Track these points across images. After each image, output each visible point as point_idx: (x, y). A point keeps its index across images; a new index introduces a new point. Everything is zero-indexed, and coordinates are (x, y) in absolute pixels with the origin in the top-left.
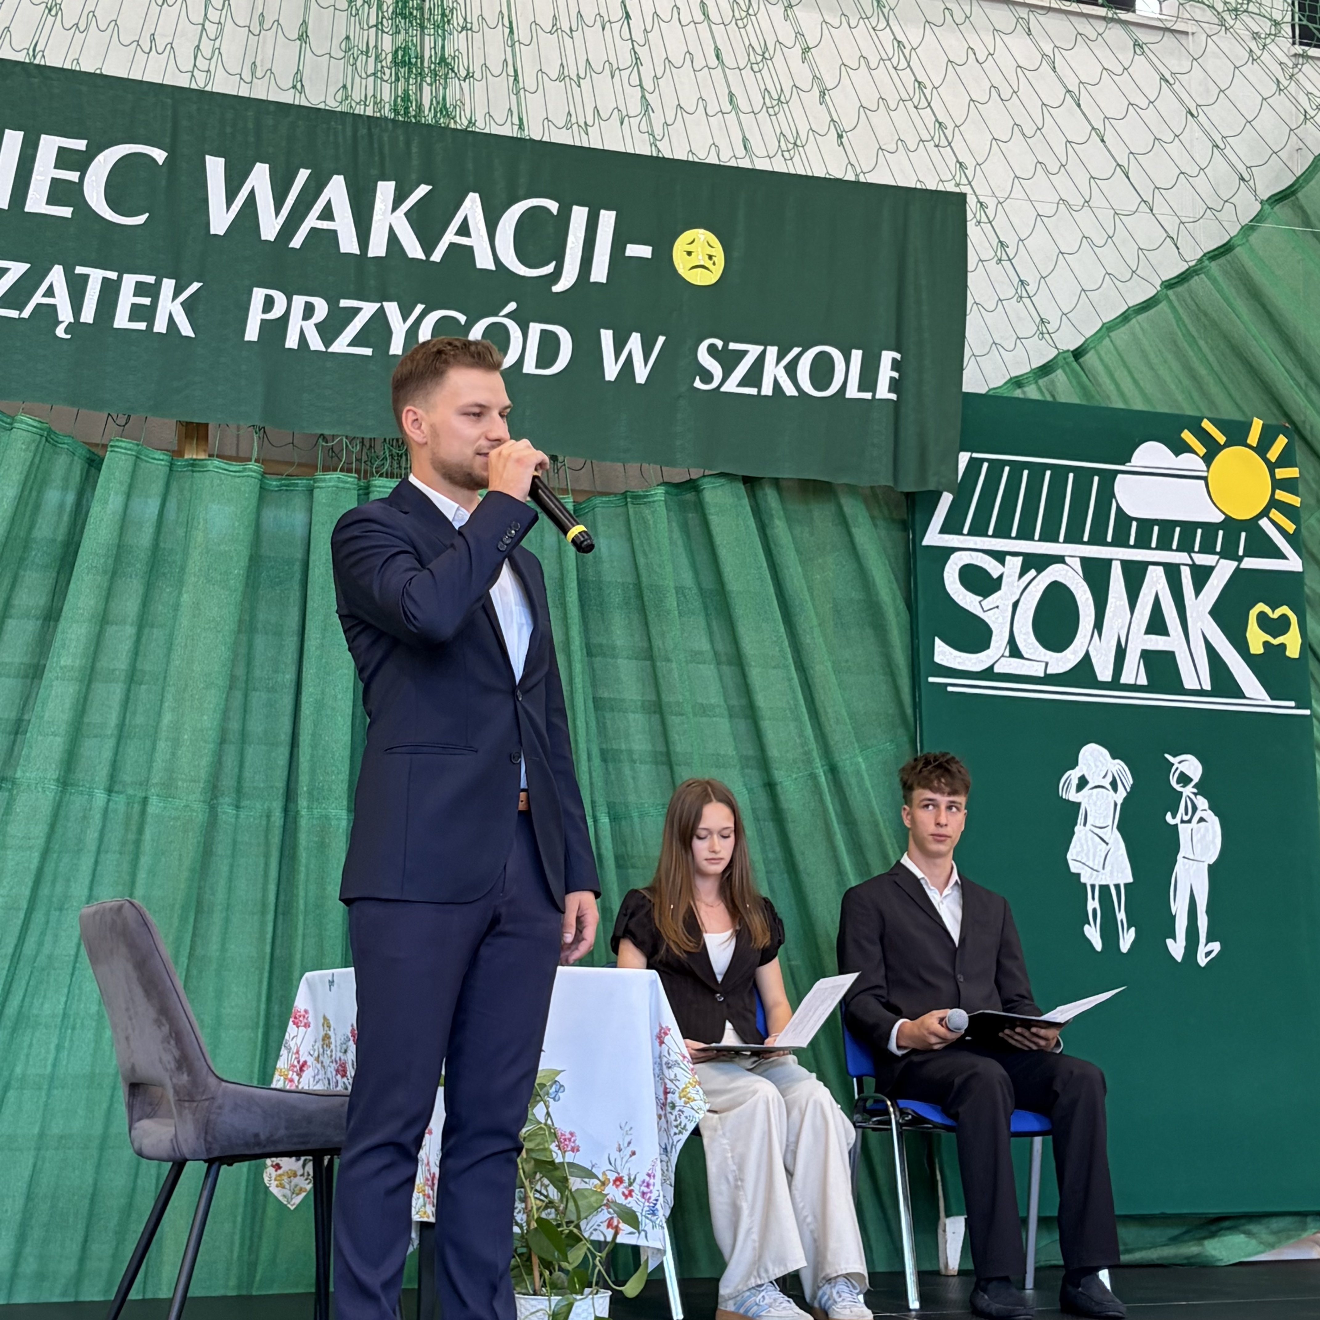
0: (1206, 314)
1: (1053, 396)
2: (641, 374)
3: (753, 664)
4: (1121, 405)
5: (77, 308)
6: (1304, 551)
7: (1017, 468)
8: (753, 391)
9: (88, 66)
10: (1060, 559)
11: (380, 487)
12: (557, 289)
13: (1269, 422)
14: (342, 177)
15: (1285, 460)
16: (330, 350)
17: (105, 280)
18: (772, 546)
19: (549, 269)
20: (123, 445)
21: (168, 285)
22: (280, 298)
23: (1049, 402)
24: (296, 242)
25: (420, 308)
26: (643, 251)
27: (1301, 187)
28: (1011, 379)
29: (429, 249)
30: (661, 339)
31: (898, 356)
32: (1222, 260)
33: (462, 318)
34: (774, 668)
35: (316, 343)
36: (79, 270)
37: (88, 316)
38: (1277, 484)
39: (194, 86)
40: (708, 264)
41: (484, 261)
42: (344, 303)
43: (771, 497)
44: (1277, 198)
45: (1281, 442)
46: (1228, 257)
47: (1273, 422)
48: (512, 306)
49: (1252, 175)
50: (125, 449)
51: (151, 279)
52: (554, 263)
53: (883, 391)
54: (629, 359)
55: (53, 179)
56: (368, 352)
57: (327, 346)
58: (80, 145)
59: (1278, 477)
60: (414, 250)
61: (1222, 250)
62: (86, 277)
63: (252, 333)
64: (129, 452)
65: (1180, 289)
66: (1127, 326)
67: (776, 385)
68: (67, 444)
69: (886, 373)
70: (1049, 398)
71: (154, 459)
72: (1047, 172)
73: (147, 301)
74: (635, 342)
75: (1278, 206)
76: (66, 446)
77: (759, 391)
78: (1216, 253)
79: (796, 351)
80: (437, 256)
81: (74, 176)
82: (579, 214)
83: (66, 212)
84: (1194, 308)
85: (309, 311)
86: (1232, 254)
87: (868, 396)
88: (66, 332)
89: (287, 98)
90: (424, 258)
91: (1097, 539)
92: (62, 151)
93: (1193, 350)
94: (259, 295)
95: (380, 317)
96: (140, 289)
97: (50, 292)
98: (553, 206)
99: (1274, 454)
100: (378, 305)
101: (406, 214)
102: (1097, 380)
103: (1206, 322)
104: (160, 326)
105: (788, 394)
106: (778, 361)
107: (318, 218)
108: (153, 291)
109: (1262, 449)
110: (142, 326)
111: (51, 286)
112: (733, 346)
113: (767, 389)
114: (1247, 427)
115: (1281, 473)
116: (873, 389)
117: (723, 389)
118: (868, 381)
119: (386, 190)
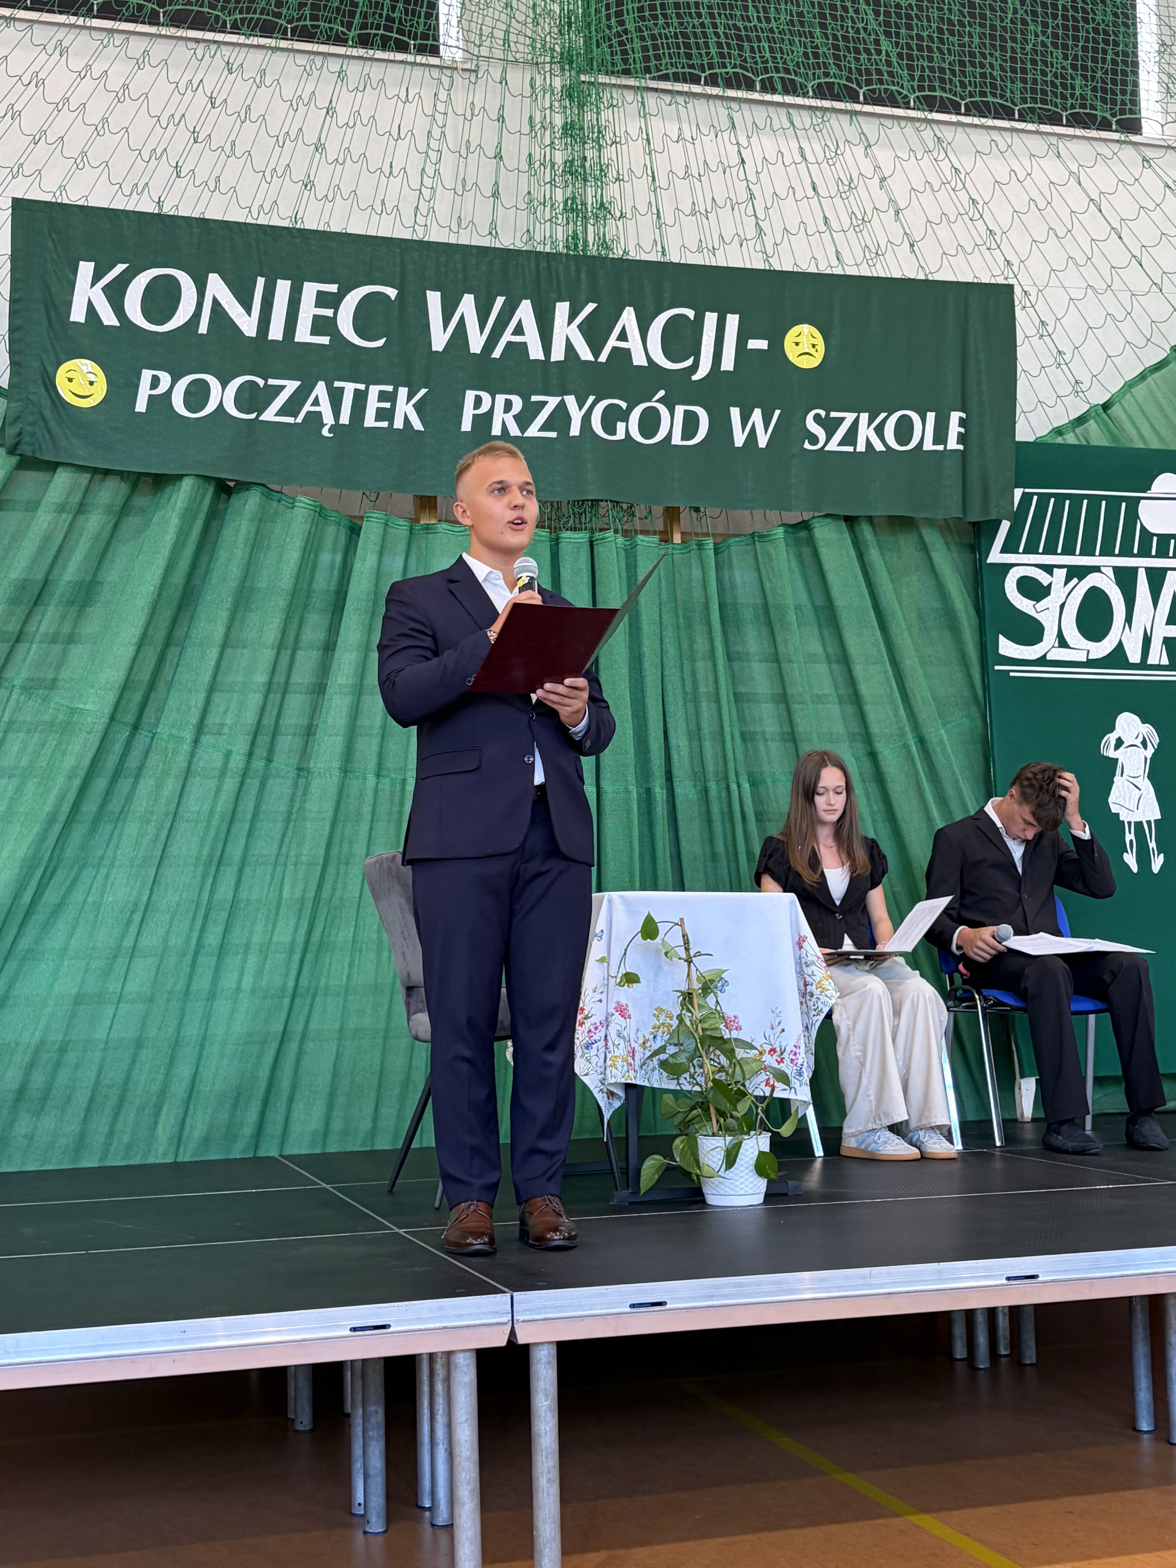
1: (1087, 441)
2: (763, 440)
3: (857, 662)
4: (1142, 446)
5: (337, 413)
7: (1060, 499)
8: (850, 449)
9: (335, 228)
10: (1097, 569)
11: (567, 538)
12: (695, 377)
14: (529, 301)
16: (525, 435)
17: (356, 390)
18: (869, 569)
19: (689, 362)
20: (375, 515)
21: (403, 392)
22: (486, 397)
23: (1084, 446)
24: (497, 354)
25: (591, 399)
26: (762, 344)
28: (1054, 429)
29: (596, 353)
30: (777, 412)
31: (964, 415)
33: (624, 405)
34: (873, 664)
35: (514, 430)
36: (337, 384)
37: (345, 419)
39: (415, 238)
40: (812, 351)
41: (639, 360)
42: (534, 398)
43: (866, 532)
48: (662, 393)
50: (377, 518)
51: (390, 388)
52: (693, 358)
53: (953, 444)
54: (753, 429)
55: (314, 316)
56: (553, 435)
57: (523, 433)
58: (333, 288)
60: (585, 354)
62: (342, 390)
64: (380, 520)
66: (1144, 383)
67: (869, 443)
68: (334, 517)
69: (954, 429)
70: (1084, 443)
71: (398, 525)
72: (1076, 264)
73: (387, 405)
74: (757, 416)
76: (333, 519)
77: (855, 449)
79: (883, 415)
80: (603, 358)
81: (329, 312)
82: (711, 319)
83: (325, 340)
85: (508, 406)
87: (941, 448)
88: (330, 431)
89: (486, 242)
90: (593, 360)
91: (1126, 552)
92: (320, 294)
94: (470, 395)
95: (562, 406)
96: (383, 397)
97: (316, 402)
98: (690, 313)
100: (560, 398)
101: (578, 327)
102: (1121, 427)
104: (399, 424)
105: (878, 450)
106: (869, 424)
107: (513, 334)
108: (391, 397)
110: (385, 424)
111: (317, 398)
112: (833, 414)
113: (861, 447)
116: (945, 442)
117: (826, 449)
118: (940, 436)
119: (562, 309)
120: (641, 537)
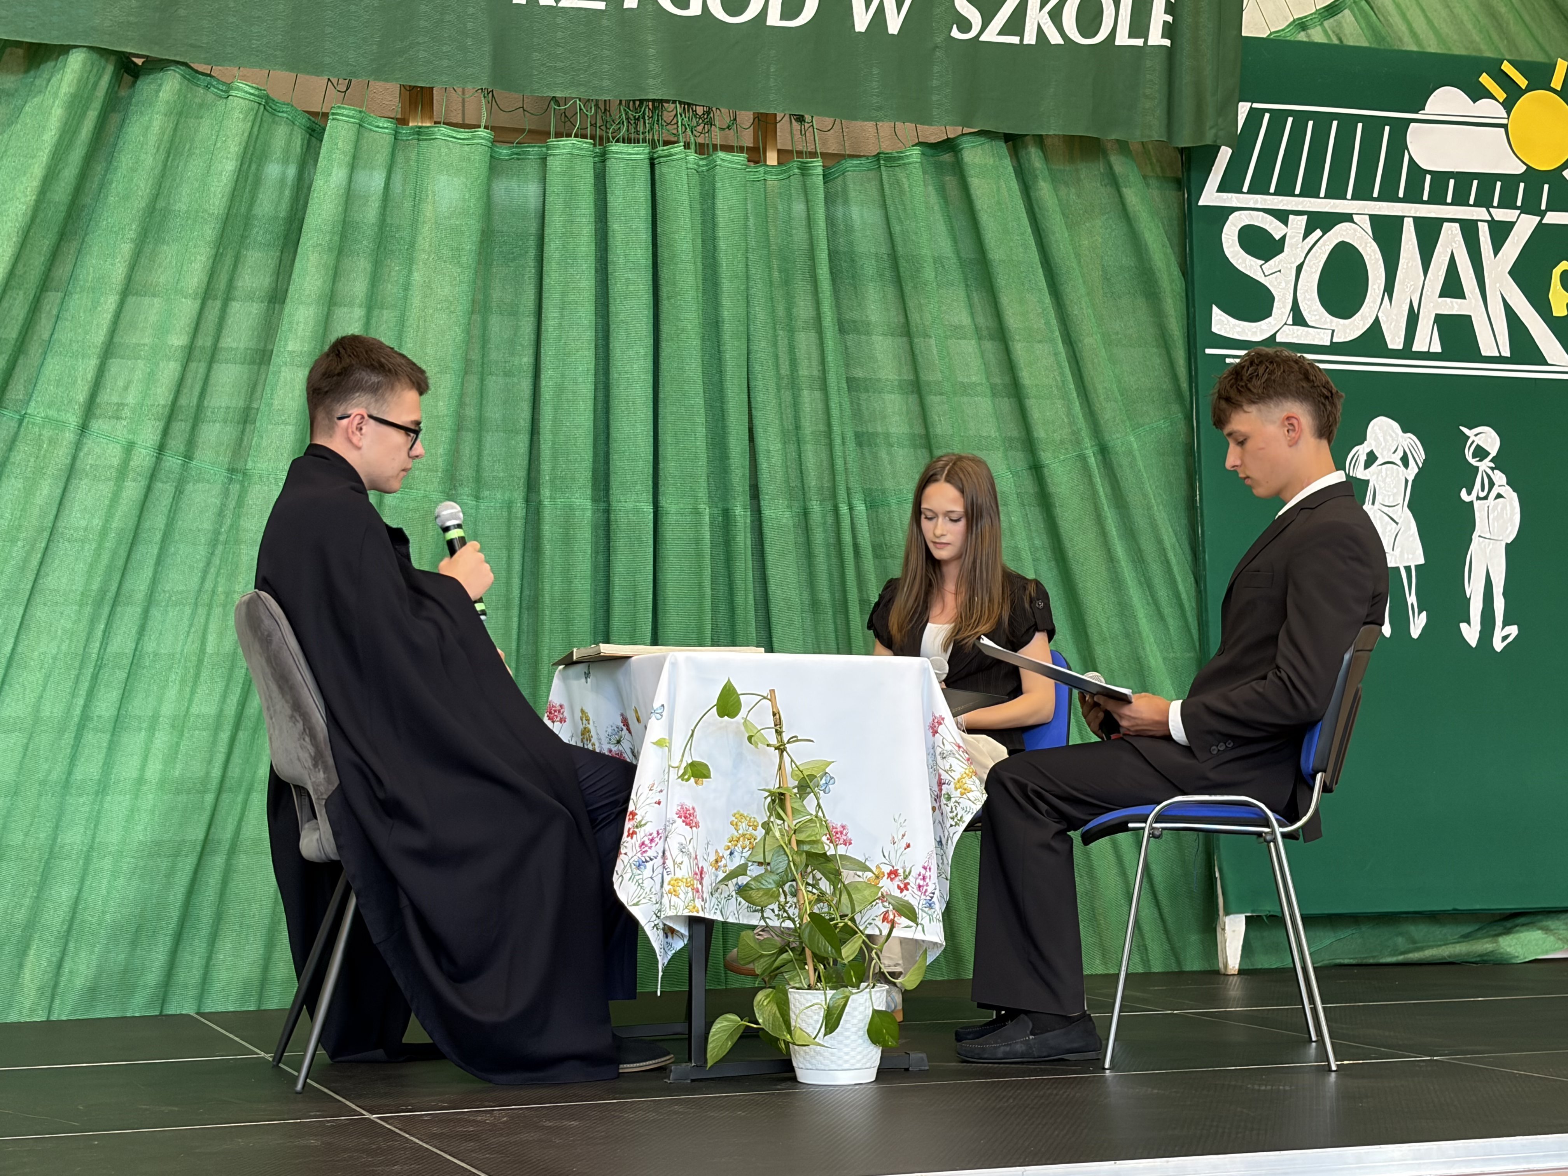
1: (1340, 39)
2: (894, 25)
3: (1017, 337)
4: (1414, 48)
7: (1301, 119)
8: (1015, 40)
10: (1348, 218)
11: (617, 153)
18: (1037, 210)
20: (345, 112)
23: (1335, 45)
28: (1294, 21)
34: (1040, 342)
43: (1034, 157)
50: (347, 116)
53: (1156, 37)
54: (881, 7)
56: (601, 5)
57: (557, 2)
64: (352, 120)
67: (1040, 32)
68: (286, 112)
69: (1159, 17)
70: (1335, 41)
71: (378, 127)
76: (285, 115)
77: (1022, 40)
87: (1139, 42)
91: (1389, 195)
102: (1387, 21)
105: (1053, 42)
106: (1042, 6)
113: (1030, 38)
114: (1552, 68)
116: (1145, 35)
117: (982, 38)
118: (1139, 27)
120: (721, 154)
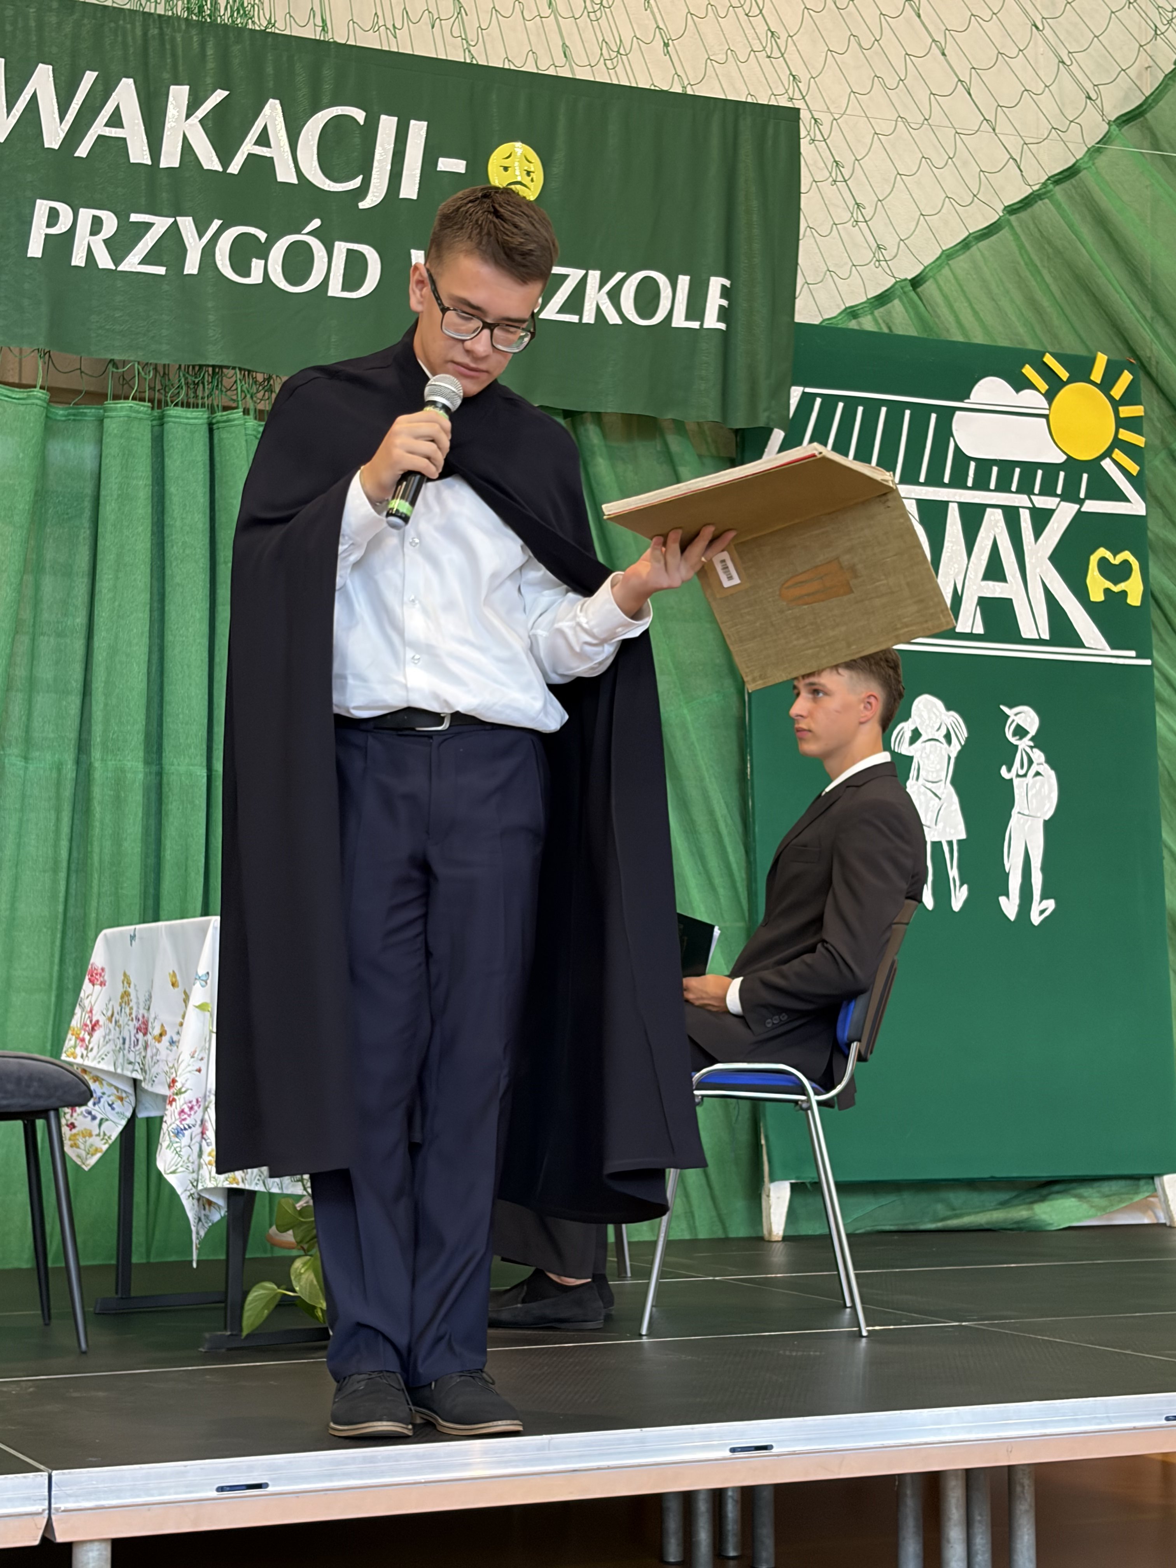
0: (1049, 243)
1: (889, 328)
4: (960, 339)
6: (1147, 494)
7: (851, 404)
8: (575, 319)
11: (175, 417)
12: (363, 205)
13: (1113, 358)
14: (131, 81)
15: (1130, 397)
16: (119, 269)
19: (356, 183)
22: (65, 211)
23: (885, 334)
24: (82, 151)
25: (216, 224)
26: (458, 166)
27: (1150, 107)
28: (846, 309)
29: (225, 161)
31: (727, 283)
32: (1066, 185)
33: (262, 236)
35: (104, 261)
38: (1122, 423)
40: (526, 180)
41: (285, 174)
42: (134, 217)
43: (592, 433)
44: (1124, 118)
45: (1126, 377)
46: (1073, 181)
47: (1117, 357)
48: (316, 223)
49: (1099, 94)
52: (361, 177)
53: (712, 321)
56: (161, 270)
57: (117, 265)
59: (1122, 415)
60: (210, 160)
61: (1066, 174)
63: (35, 249)
65: (1023, 215)
66: (968, 253)
67: (599, 312)
69: (714, 301)
70: (885, 330)
72: (884, 86)
75: (1126, 127)
77: (581, 319)
78: (1061, 176)
79: (619, 275)
80: (234, 168)
82: (388, 125)
84: (1037, 235)
85: (97, 225)
86: (1077, 177)
87: (695, 325)
90: (220, 169)
91: (935, 480)
93: (1036, 280)
94: (42, 207)
95: (174, 231)
98: (359, 115)
99: (1117, 392)
100: (173, 219)
101: (200, 121)
102: (935, 311)
103: (1050, 250)
105: (611, 322)
106: (601, 286)
107: (106, 125)
109: (1106, 386)
113: (589, 317)
114: (1092, 361)
115: (1126, 411)
116: (701, 317)
118: (695, 309)
119: (179, 95)
